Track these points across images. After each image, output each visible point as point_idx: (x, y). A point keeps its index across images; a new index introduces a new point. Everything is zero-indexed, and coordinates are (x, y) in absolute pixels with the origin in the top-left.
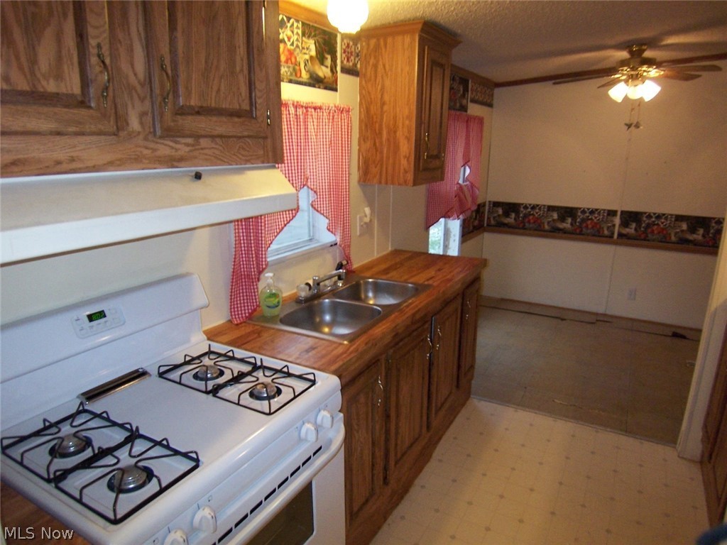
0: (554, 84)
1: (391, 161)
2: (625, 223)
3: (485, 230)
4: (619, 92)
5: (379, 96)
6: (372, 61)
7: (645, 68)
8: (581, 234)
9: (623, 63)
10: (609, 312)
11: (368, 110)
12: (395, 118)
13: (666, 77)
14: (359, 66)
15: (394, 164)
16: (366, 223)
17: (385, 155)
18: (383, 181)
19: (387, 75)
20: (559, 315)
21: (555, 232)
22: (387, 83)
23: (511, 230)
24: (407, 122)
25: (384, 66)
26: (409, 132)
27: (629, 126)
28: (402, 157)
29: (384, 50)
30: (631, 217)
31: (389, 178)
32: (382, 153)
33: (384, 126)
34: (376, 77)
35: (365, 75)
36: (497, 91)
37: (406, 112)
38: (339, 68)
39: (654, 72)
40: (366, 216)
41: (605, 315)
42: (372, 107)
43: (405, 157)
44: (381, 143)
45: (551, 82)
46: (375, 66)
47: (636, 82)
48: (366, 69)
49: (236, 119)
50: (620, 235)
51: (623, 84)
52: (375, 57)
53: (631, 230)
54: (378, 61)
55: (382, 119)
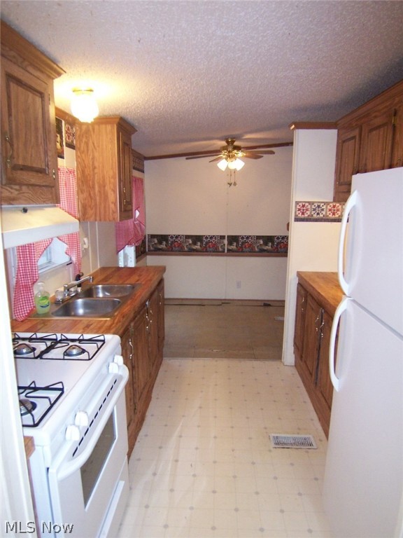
0: (187, 159)
1: (103, 205)
2: (230, 243)
3: (147, 254)
4: (223, 164)
5: (91, 163)
6: (84, 140)
7: (235, 151)
8: (207, 251)
9: (224, 148)
10: (227, 298)
11: (83, 172)
12: (103, 177)
13: (246, 157)
14: (75, 142)
15: (105, 207)
16: (85, 249)
17: (98, 201)
18: (98, 218)
19: (96, 149)
20: (201, 304)
21: (192, 252)
22: (96, 155)
23: (164, 252)
24: (112, 180)
25: (93, 144)
26: (115, 187)
27: (230, 184)
28: (111, 204)
29: (92, 133)
30: (233, 239)
31: (102, 217)
32: (95, 200)
33: (96, 182)
34: (88, 150)
35: (79, 149)
36: (146, 163)
37: (111, 173)
38: (64, 144)
39: (240, 154)
40: (85, 244)
41: (225, 300)
42: (86, 170)
43: (113, 203)
44: (95, 194)
45: (185, 158)
46: (87, 144)
47: (232, 159)
48: (80, 144)
49: (40, 175)
50: (229, 250)
51: (224, 160)
52: (86, 137)
53: (234, 247)
54: (88, 140)
55: (94, 178)
